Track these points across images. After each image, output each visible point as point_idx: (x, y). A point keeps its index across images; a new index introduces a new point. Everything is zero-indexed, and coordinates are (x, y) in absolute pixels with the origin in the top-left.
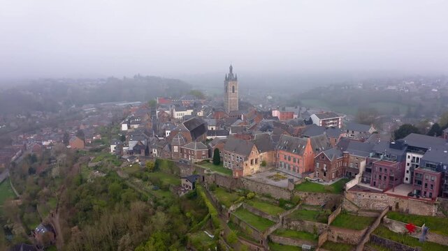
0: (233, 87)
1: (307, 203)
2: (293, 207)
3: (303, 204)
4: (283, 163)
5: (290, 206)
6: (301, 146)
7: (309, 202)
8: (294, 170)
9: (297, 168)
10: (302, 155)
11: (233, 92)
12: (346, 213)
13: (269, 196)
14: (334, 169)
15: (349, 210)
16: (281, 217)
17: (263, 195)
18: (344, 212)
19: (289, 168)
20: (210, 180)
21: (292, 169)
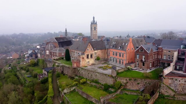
0: (95, 27)
1: (128, 88)
2: (116, 91)
3: (124, 89)
4: (112, 58)
5: (113, 90)
6: (125, 44)
7: (129, 87)
8: (120, 62)
9: (122, 61)
10: (125, 51)
11: (95, 30)
12: (164, 97)
13: (97, 82)
14: (151, 60)
15: (166, 94)
16: (102, 100)
17: (93, 81)
18: (162, 96)
19: (116, 61)
20: (58, 70)
21: (118, 62)
